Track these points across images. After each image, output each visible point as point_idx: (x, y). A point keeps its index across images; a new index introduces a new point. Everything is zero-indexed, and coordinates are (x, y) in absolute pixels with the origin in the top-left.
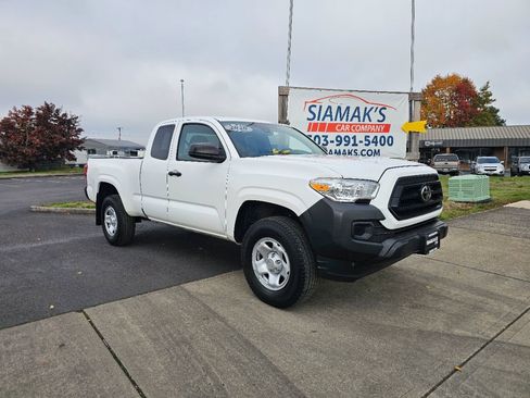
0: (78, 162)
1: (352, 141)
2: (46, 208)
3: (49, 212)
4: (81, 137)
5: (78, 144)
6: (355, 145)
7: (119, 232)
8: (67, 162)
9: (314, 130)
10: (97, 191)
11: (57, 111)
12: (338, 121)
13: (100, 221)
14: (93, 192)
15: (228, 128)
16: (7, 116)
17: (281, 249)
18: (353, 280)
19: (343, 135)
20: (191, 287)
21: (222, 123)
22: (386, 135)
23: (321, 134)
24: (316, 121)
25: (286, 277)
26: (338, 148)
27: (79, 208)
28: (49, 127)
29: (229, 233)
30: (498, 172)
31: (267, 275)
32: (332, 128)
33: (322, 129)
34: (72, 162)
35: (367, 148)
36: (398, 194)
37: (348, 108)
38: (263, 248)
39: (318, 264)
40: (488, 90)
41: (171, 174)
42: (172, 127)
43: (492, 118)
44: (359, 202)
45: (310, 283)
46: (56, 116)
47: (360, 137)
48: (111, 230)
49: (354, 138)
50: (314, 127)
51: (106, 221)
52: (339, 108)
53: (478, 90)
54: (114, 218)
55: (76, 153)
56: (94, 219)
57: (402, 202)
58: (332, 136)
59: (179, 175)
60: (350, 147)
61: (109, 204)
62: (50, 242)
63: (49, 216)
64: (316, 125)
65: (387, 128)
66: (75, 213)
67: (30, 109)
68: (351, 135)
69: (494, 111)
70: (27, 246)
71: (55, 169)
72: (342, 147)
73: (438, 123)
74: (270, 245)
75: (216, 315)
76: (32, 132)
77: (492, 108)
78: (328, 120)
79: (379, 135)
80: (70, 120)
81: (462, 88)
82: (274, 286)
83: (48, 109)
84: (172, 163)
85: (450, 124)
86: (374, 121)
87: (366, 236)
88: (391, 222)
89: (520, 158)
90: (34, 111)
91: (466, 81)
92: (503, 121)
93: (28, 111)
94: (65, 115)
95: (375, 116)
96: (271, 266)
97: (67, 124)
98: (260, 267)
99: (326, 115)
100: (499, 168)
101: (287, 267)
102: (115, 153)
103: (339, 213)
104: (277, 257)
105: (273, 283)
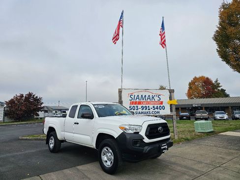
0: (40, 116)
1: (148, 108)
2: (25, 138)
3: (26, 139)
4: (42, 106)
5: (41, 109)
6: (149, 109)
7: (54, 147)
8: (35, 117)
9: (132, 104)
10: (47, 130)
11: (34, 95)
12: (142, 100)
13: (48, 142)
14: (46, 131)
15: (96, 106)
16: (13, 98)
17: (111, 151)
18: (136, 162)
19: (144, 106)
20: (80, 167)
21: (94, 105)
22: (162, 106)
23: (135, 106)
24: (133, 100)
25: (113, 161)
26: (142, 111)
27: (39, 137)
28: (29, 102)
29: (94, 145)
30: (225, 118)
31: (107, 162)
32: (139, 103)
33: (136, 103)
34: (37, 117)
35: (154, 111)
36: (148, 130)
37: (145, 96)
38: (105, 151)
39: (123, 156)
40: (218, 82)
41: (75, 123)
42: (77, 106)
43: (223, 94)
44: (135, 133)
45: (120, 163)
46: (33, 97)
47: (151, 106)
48: (52, 146)
49: (149, 107)
50: (132, 103)
51: (50, 142)
52: (142, 96)
53: (213, 82)
54: (53, 141)
55: (40, 113)
56: (45, 142)
57: (150, 133)
58: (140, 106)
59: (78, 124)
60: (147, 110)
61: (52, 135)
62: (27, 152)
63: (26, 141)
64: (133, 102)
65: (162, 103)
66: (37, 139)
67: (23, 95)
68: (147, 106)
69: (223, 91)
70: (18, 154)
71: (30, 120)
72: (144, 110)
73: (198, 96)
74: (107, 149)
75: (87, 177)
76: (22, 105)
77: (222, 89)
78: (138, 100)
79: (159, 106)
80: (38, 99)
81: (207, 82)
82: (109, 166)
83: (30, 95)
84: (76, 119)
85: (203, 96)
86: (156, 100)
87: (138, 145)
88: (146, 140)
89: (235, 111)
90: (24, 96)
91: (207, 78)
92: (228, 95)
93: (22, 96)
94: (37, 97)
95: (156, 99)
96: (107, 158)
97: (37, 101)
98: (104, 158)
99: (137, 98)
100: (226, 116)
101: (113, 157)
102: (56, 112)
103: (128, 137)
104: (110, 154)
105: (108, 164)
